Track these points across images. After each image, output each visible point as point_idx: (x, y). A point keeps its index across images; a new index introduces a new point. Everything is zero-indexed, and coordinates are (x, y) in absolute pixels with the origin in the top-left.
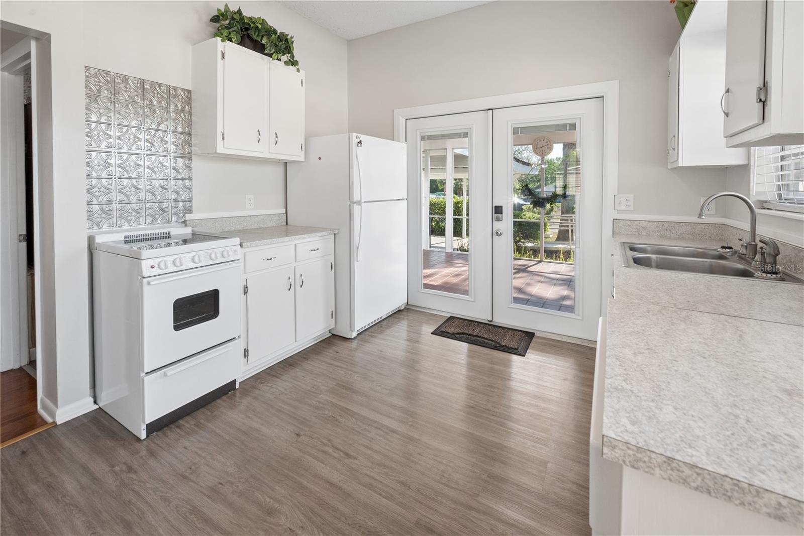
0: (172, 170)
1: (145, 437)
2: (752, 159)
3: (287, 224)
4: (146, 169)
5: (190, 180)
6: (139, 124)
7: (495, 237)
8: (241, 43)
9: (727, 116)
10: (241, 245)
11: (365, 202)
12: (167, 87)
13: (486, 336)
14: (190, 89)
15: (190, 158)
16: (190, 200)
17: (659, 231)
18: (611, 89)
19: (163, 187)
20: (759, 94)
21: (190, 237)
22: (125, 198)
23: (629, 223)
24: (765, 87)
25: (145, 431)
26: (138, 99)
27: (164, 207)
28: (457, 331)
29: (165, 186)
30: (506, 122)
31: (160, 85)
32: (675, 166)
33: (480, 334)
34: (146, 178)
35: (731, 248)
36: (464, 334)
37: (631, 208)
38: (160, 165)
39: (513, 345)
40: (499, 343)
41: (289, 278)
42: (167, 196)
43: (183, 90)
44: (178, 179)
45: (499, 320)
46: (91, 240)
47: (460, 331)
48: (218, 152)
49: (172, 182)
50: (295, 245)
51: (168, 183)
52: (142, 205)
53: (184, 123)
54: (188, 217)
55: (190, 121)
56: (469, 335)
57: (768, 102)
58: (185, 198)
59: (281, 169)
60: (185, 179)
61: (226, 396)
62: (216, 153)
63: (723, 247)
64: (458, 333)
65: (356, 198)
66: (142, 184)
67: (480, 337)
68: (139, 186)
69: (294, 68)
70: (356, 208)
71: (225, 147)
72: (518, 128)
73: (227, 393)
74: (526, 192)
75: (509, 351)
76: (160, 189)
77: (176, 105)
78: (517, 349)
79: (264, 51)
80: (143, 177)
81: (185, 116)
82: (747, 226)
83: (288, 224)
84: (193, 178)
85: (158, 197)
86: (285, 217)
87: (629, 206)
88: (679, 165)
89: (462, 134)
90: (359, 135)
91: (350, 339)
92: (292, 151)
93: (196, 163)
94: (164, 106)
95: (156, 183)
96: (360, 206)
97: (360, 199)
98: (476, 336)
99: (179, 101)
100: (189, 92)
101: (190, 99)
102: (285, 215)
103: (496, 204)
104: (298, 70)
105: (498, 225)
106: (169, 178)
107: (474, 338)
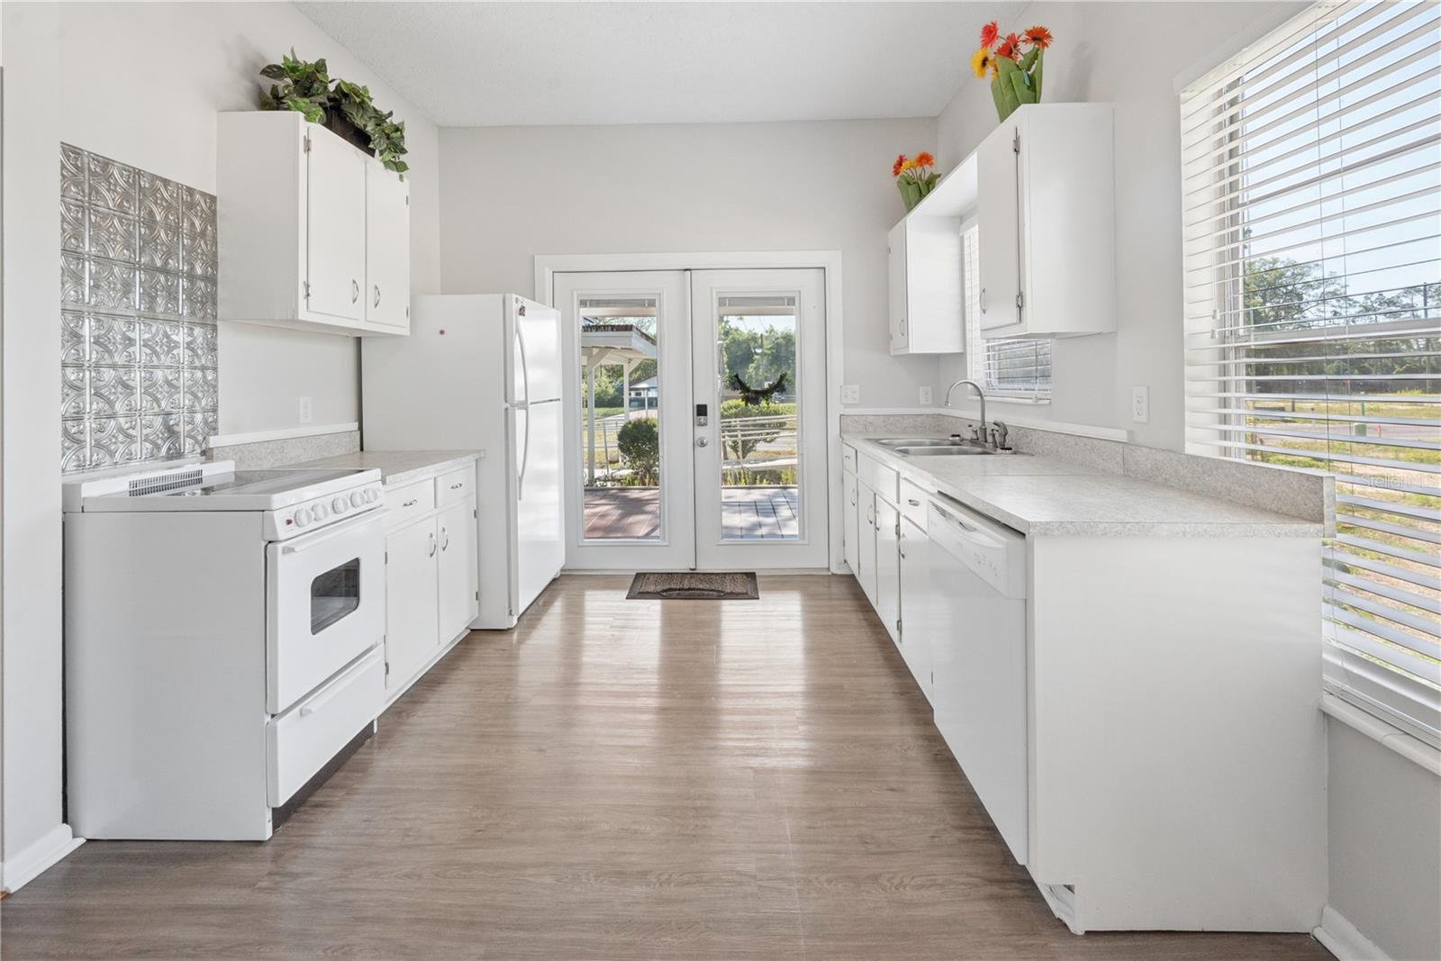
0: (186, 350)
1: (271, 834)
2: (968, 347)
3: (362, 449)
4: (143, 348)
5: (215, 369)
6: (130, 257)
7: (698, 449)
8: (328, 125)
9: (984, 312)
10: (384, 482)
11: (532, 403)
12: (178, 188)
13: (701, 586)
14: (213, 193)
15: (215, 328)
16: (215, 410)
17: (885, 426)
18: (833, 260)
19: (168, 383)
20: (1017, 300)
21: (232, 479)
22: (107, 407)
23: (856, 418)
24: (1020, 295)
25: (271, 823)
26: (129, 208)
27: (171, 423)
28: (659, 588)
29: (174, 382)
30: (710, 286)
31: (166, 182)
32: (903, 352)
33: (693, 586)
34: (142, 366)
35: (959, 436)
36: (670, 590)
37: (857, 402)
38: (165, 340)
39: (739, 589)
40: (722, 592)
41: (431, 536)
42: (177, 401)
43: (203, 194)
44: (195, 368)
45: (705, 566)
46: (69, 492)
47: (665, 588)
48: (300, 318)
49: (186, 374)
50: (435, 479)
51: (179, 376)
52: (136, 420)
53: (204, 258)
54: (213, 441)
55: (215, 254)
56: (679, 590)
57: (1024, 308)
58: (206, 405)
59: (350, 350)
60: (207, 368)
61: (363, 747)
62: (295, 321)
63: (953, 436)
64: (664, 591)
65: (519, 396)
66: (137, 378)
67: (694, 589)
68: (130, 383)
69: (396, 174)
70: (520, 415)
71: (311, 308)
72: (726, 298)
73: (363, 744)
74: (737, 385)
75: (739, 597)
76: (166, 388)
77: (193, 224)
78: (747, 594)
79: (369, 144)
80: (137, 365)
81: (207, 245)
82: (977, 416)
83: (365, 449)
84: (220, 367)
85: (163, 403)
86: (358, 437)
87: (855, 399)
88: (911, 352)
89: (646, 302)
90: (520, 298)
91: (509, 629)
92: (389, 318)
93: (225, 338)
94: (173, 224)
95: (159, 375)
96: (524, 411)
97: (523, 399)
98: (689, 589)
99: (196, 216)
100: (213, 199)
101: (214, 212)
102: (359, 432)
103: (699, 402)
104: (401, 178)
105: (702, 432)
106: (180, 366)
107: (688, 592)
